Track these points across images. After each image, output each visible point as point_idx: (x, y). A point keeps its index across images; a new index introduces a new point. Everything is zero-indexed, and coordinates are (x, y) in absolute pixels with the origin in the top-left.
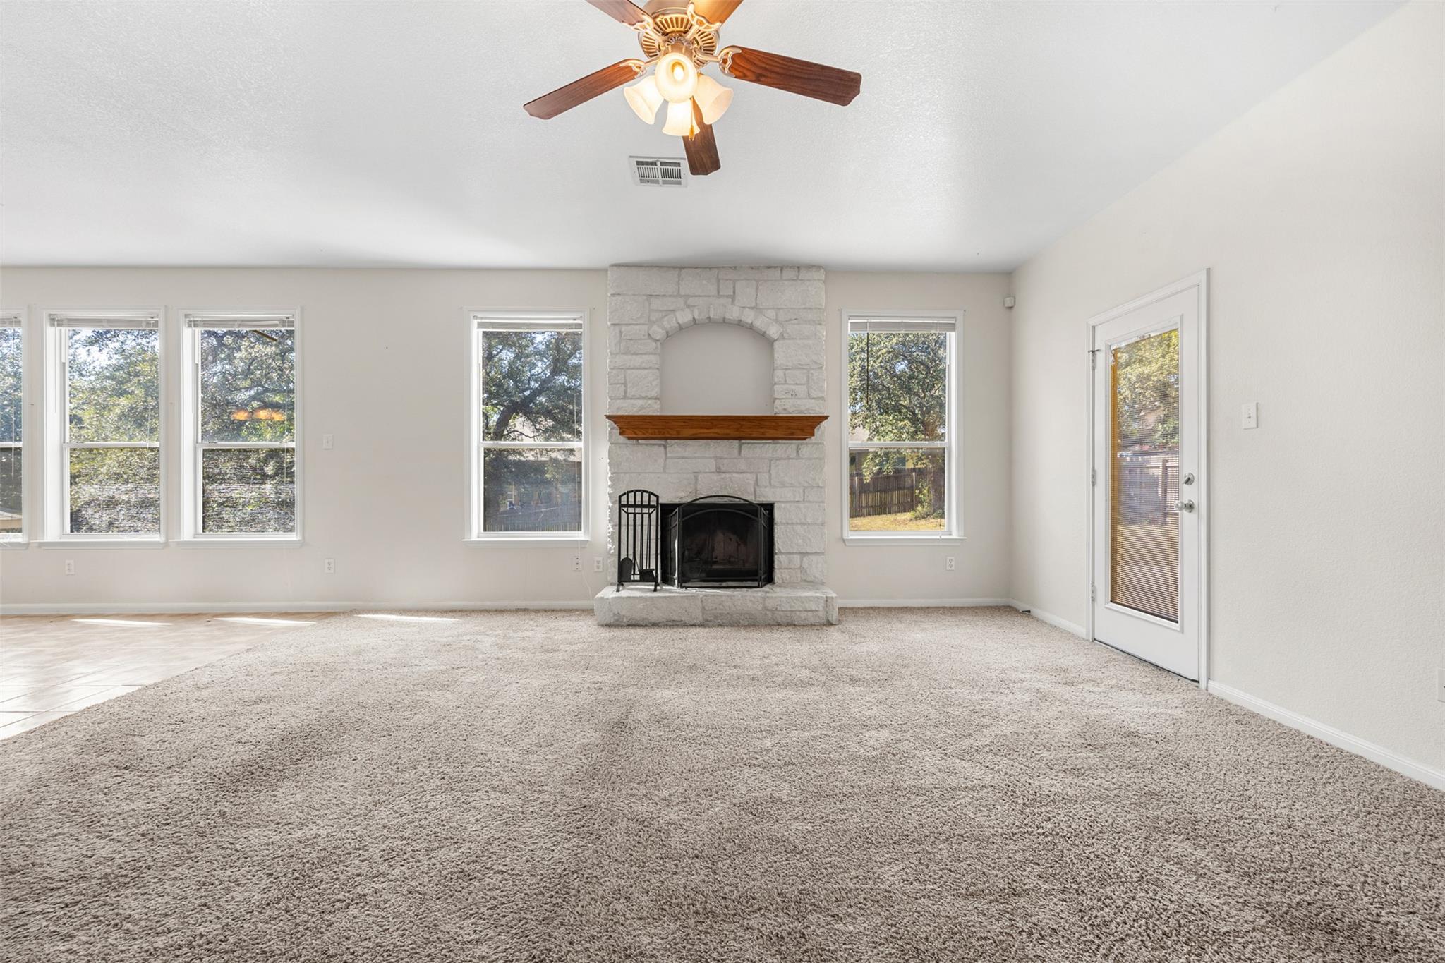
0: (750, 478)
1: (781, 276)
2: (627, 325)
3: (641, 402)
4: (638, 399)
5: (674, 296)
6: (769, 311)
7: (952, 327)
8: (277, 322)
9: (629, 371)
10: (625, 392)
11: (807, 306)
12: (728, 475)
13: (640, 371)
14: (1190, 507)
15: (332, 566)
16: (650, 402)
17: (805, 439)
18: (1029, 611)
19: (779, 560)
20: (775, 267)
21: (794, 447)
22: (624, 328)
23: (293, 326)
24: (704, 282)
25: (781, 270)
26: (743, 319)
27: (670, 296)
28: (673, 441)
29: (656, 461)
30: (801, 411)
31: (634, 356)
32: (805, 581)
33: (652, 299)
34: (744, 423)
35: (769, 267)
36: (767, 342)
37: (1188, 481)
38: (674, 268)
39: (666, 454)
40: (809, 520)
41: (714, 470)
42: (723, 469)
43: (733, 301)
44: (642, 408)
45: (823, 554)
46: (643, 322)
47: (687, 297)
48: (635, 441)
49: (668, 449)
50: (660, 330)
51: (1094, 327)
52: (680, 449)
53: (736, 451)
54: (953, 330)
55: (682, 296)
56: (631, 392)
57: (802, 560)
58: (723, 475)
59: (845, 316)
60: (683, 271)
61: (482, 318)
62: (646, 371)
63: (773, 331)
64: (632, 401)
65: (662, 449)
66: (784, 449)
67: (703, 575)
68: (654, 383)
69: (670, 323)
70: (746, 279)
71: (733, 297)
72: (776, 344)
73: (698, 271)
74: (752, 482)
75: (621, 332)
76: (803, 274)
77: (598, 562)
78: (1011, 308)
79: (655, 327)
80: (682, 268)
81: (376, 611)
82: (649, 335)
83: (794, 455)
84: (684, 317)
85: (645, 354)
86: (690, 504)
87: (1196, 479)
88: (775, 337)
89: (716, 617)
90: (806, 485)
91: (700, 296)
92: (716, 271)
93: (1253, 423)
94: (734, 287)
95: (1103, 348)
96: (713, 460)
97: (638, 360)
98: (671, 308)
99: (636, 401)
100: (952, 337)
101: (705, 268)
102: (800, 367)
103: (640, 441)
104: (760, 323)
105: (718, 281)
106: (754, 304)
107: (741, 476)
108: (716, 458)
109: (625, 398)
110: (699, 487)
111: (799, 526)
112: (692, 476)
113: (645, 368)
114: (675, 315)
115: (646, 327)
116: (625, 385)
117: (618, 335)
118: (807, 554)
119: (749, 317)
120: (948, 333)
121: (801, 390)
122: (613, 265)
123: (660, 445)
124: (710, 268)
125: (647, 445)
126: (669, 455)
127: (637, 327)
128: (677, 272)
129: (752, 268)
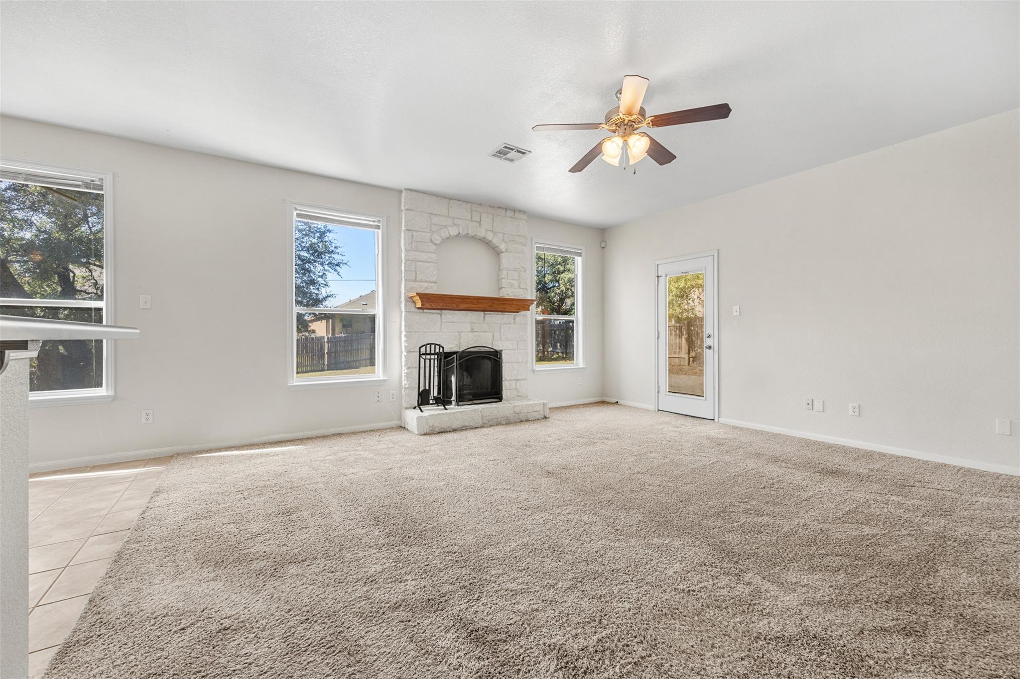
0: (490, 335)
1: (506, 214)
2: (417, 231)
3: (426, 284)
4: (424, 282)
5: (446, 217)
6: (499, 234)
7: (580, 255)
8: (80, 183)
9: (418, 263)
10: (416, 277)
11: (519, 234)
12: (478, 334)
13: (425, 264)
14: (710, 347)
15: (151, 417)
16: (431, 284)
17: (518, 312)
18: (617, 402)
19: (506, 385)
20: (502, 208)
21: (513, 316)
22: (414, 233)
23: (102, 190)
24: (464, 210)
25: (506, 210)
26: (487, 237)
27: (444, 216)
28: (446, 311)
29: (435, 324)
30: (516, 296)
31: (421, 253)
32: (518, 396)
33: (432, 216)
34: (496, 302)
35: (499, 208)
36: (496, 252)
37: (709, 337)
38: (446, 198)
39: (441, 319)
40: (520, 360)
41: (470, 330)
42: (475, 330)
43: (480, 225)
44: (427, 288)
45: (526, 379)
46: (427, 231)
47: (454, 218)
48: (421, 311)
49: (443, 316)
50: (439, 238)
51: (658, 265)
52: (450, 317)
53: (482, 318)
54: (581, 256)
55: (450, 217)
56: (419, 277)
57: (516, 384)
58: (475, 334)
59: (534, 243)
60: (451, 201)
61: (301, 210)
62: (429, 264)
63: (503, 247)
64: (420, 283)
65: (439, 316)
66: (507, 317)
67: (471, 397)
68: (434, 272)
69: (444, 234)
70: (487, 213)
71: (480, 222)
72: (503, 255)
73: (460, 202)
74: (491, 337)
75: (412, 236)
76: (517, 215)
77: (393, 395)
78: (603, 248)
79: (435, 236)
80: (450, 199)
81: (219, 450)
82: (431, 240)
83: (512, 322)
84: (453, 231)
85: (429, 252)
86: (463, 352)
87: (712, 336)
88: (504, 250)
89: (489, 421)
90: (518, 339)
91: (461, 219)
92: (470, 204)
93: (738, 314)
94: (480, 217)
95: (664, 275)
96: (469, 324)
97: (424, 256)
98: (445, 224)
99: (423, 284)
100: (579, 260)
101: (464, 201)
102: (515, 270)
103: (425, 311)
104: (496, 241)
105: (472, 211)
106: (491, 229)
107: (485, 334)
108: (471, 323)
109: (415, 281)
110: (461, 341)
111: (515, 364)
112: (457, 334)
113: (429, 262)
114: (448, 229)
115: (429, 235)
116: (416, 273)
117: (410, 237)
118: (519, 380)
119: (490, 236)
120: (576, 257)
121: (516, 283)
122: (407, 189)
123: (438, 313)
124: (467, 202)
125: (430, 313)
126: (443, 320)
127: (423, 234)
128: (448, 200)
129: (490, 207)
